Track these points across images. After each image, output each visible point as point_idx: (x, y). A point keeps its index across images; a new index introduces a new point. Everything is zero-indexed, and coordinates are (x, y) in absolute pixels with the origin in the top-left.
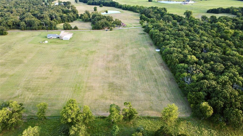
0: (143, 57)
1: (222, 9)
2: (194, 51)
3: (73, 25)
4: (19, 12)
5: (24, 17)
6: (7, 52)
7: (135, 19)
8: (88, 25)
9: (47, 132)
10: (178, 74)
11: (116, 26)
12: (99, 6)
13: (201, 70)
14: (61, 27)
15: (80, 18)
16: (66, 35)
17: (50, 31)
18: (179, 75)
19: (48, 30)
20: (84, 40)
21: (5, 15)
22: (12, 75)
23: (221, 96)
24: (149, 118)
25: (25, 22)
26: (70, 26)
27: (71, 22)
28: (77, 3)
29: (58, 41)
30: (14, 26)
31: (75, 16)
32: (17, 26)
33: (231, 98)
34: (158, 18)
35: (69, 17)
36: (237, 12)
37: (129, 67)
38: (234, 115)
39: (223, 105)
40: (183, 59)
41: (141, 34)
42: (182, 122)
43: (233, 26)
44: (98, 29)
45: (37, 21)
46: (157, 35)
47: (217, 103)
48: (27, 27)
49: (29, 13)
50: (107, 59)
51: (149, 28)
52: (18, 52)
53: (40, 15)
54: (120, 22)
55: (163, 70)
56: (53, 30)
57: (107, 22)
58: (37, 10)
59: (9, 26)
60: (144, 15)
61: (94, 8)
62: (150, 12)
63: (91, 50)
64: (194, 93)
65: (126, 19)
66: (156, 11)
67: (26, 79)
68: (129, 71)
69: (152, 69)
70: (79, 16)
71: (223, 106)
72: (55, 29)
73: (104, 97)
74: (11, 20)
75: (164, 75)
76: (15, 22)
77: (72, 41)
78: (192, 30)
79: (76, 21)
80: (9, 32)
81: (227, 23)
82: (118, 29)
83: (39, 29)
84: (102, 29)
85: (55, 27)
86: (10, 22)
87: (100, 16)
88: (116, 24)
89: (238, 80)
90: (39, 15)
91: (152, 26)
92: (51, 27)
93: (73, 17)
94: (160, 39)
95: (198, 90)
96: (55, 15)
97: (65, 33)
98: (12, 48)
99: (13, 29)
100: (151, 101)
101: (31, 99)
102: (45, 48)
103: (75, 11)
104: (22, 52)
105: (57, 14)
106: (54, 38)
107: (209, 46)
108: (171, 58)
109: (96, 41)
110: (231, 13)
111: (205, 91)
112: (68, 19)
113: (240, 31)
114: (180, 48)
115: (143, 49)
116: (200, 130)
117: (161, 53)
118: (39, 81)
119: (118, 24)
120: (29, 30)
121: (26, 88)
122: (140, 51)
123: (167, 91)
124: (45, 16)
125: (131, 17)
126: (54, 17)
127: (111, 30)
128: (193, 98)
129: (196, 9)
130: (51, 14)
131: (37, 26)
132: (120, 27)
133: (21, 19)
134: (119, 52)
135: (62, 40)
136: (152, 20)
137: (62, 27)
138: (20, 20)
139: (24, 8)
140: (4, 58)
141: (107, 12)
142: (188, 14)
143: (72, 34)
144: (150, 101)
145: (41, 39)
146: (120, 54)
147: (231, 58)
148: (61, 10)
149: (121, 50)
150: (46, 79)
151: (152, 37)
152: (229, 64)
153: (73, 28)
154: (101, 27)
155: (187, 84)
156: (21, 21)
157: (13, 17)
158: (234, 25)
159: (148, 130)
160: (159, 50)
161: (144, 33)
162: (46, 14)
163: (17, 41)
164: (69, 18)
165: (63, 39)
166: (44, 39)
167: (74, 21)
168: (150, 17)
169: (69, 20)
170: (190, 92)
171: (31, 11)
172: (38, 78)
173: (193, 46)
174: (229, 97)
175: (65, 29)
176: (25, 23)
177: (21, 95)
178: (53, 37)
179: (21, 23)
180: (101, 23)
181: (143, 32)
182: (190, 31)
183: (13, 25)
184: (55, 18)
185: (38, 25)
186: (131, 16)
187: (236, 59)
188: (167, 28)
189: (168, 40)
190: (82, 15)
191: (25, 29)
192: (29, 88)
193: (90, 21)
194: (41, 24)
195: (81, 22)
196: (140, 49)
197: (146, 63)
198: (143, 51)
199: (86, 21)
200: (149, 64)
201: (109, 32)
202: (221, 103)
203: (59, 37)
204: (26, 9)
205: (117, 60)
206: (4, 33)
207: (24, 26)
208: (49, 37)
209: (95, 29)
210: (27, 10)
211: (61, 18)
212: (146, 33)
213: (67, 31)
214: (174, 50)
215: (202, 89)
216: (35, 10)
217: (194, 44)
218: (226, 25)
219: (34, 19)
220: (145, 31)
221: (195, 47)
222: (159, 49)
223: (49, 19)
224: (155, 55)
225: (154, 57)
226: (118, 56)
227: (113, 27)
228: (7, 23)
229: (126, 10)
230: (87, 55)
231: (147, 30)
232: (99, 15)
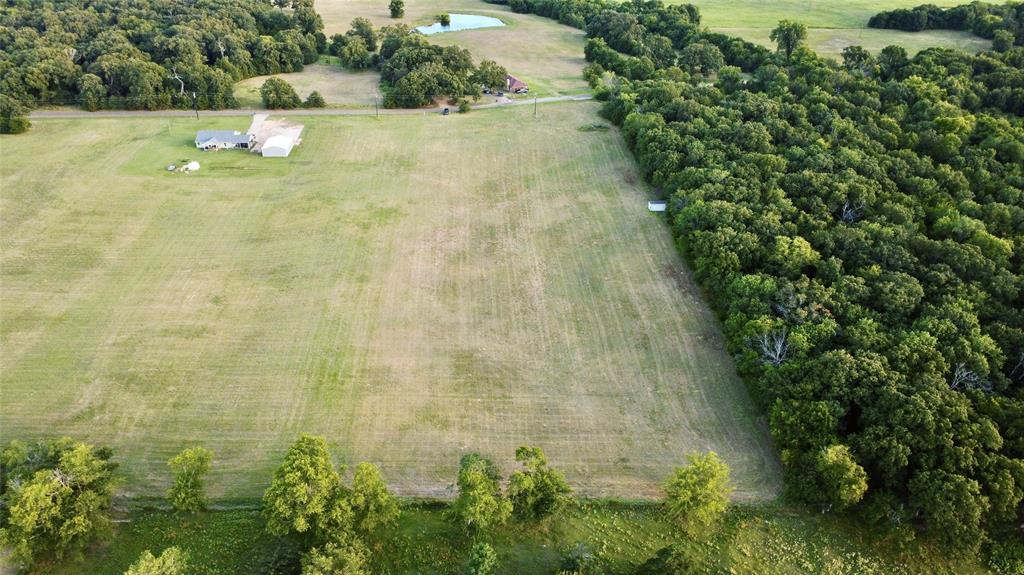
0: (595, 237)
1: (933, 13)
2: (805, 217)
3: (302, 83)
4: (71, 24)
5: (98, 54)
6: (33, 214)
7: (563, 59)
8: (367, 86)
9: (213, 567)
10: (734, 318)
11: (485, 92)
13: (827, 305)
14: (251, 97)
15: (333, 51)
16: (277, 135)
17: (206, 115)
18: (741, 324)
19: (199, 109)
20: (352, 159)
21: (13, 39)
22: (60, 320)
23: (903, 422)
24: (614, 506)
25: (101, 74)
26: (293, 92)
27: (295, 71)
29: (244, 161)
30: (54, 93)
31: (310, 42)
32: (66, 92)
33: (939, 431)
34: (659, 56)
35: (285, 48)
36: (997, 26)
37: (536, 283)
38: (950, 499)
39: (909, 457)
40: (758, 254)
41: (590, 129)
42: (744, 526)
43: (973, 95)
44: (408, 107)
45: (152, 73)
46: (653, 139)
47: (886, 450)
48: (109, 95)
49: (117, 34)
50: (446, 245)
51: (621, 102)
52: (77, 213)
53: (162, 44)
54: (503, 73)
55: (677, 295)
56: (217, 108)
57: (447, 75)
58: (147, 18)
59: (35, 92)
60: (602, 42)
61: (391, 6)
62: (627, 27)
63: (380, 205)
64: (796, 404)
65: (527, 59)
66: (654, 18)
67: (119, 335)
68: (537, 302)
69: (632, 290)
70: (329, 41)
71: (907, 463)
72: (227, 107)
73: (434, 417)
74: (43, 65)
75: (680, 320)
76: (58, 75)
77: (303, 164)
78: (801, 115)
79: (315, 66)
80: (36, 117)
81: (951, 84)
82: (495, 104)
83: (160, 105)
84: (423, 105)
85: (225, 99)
86: (37, 71)
87: (416, 45)
88: (486, 83)
89: (976, 348)
90: (156, 41)
91: (634, 95)
92: (211, 98)
93: (303, 47)
94: (666, 157)
95: (813, 391)
96: (227, 40)
97: (272, 123)
98: (53, 192)
99: (51, 103)
100: (625, 435)
101: (144, 426)
102: (187, 194)
103: (311, 22)
104: (94, 213)
105: (236, 38)
106: (224, 149)
107: (868, 192)
108: (711, 247)
109: (404, 163)
110: (971, 30)
111: (840, 398)
112: (281, 58)
113: (1003, 120)
114: (748, 199)
115: (597, 200)
116: (812, 559)
117: (668, 217)
118: (172, 347)
119: (494, 81)
120: (118, 108)
121: (120, 377)
122: (585, 207)
123: (691, 389)
124: (186, 46)
125: (550, 49)
126: (222, 49)
127: (463, 110)
128: (791, 425)
129: (823, 11)
130: (211, 36)
131: (152, 95)
132: (500, 95)
133: (81, 62)
134: (497, 215)
135: (257, 158)
136: (636, 63)
137: (258, 98)
138: (78, 67)
139: (91, 8)
140: (22, 241)
141: (445, 22)
142: (788, 36)
143: (300, 128)
144: (621, 432)
145: (171, 154)
146: (502, 223)
147: (955, 252)
148: (253, 14)
149: (506, 203)
150: (198, 334)
151: (633, 143)
152: (942, 276)
153: (304, 100)
154: (421, 96)
155: (768, 364)
156: (85, 70)
157: (48, 51)
158: (976, 92)
159: (610, 555)
160: (661, 207)
161: (600, 127)
162: (187, 35)
163: (71, 161)
164: (284, 56)
165: (261, 154)
166: (183, 153)
167: (308, 68)
168: (628, 49)
169: (284, 63)
170: (778, 400)
171: (122, 20)
172: (166, 332)
173: (800, 193)
174: (933, 427)
175: (269, 105)
176: (99, 78)
177: (102, 407)
178: (221, 145)
179: (83, 80)
180: (421, 81)
181: (598, 121)
182: (793, 120)
183: (49, 88)
184: (225, 53)
185: (157, 90)
186: (549, 45)
187: (971, 255)
188: (698, 107)
189: (700, 163)
190: (339, 40)
191: (102, 104)
192: (133, 378)
193: (374, 65)
194: (166, 83)
195: (335, 71)
196: (582, 198)
197: (607, 266)
198: (594, 209)
199: (357, 66)
200: (619, 271)
201: (454, 117)
202: (901, 452)
203: (245, 145)
204: (100, 10)
205: (489, 251)
206: (12, 124)
207: (98, 92)
208: (203, 145)
209: (397, 107)
210: (107, 15)
211: (253, 56)
212: (608, 124)
213: (280, 116)
214: (722, 211)
215: (827, 387)
216: (139, 16)
217: (808, 183)
218: (945, 90)
219: (137, 60)
220: (605, 114)
221: (809, 195)
222: (663, 199)
223: (199, 59)
224: (644, 227)
225: (641, 236)
226: (492, 232)
227: (469, 98)
228: (23, 78)
229: (527, 13)
230: (366, 227)
231: (613, 112)
232: (414, 41)
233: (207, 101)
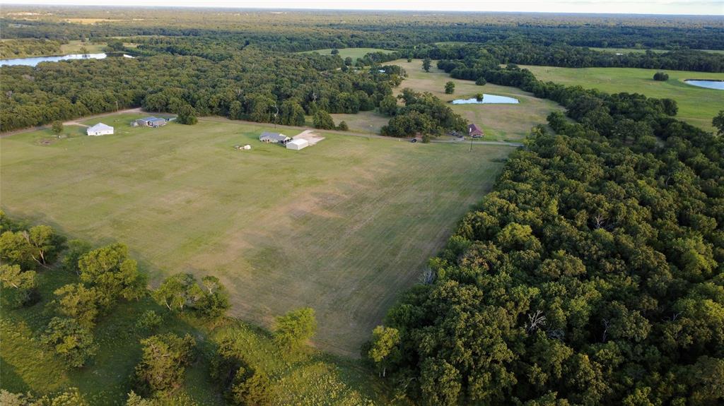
6: (158, 156)
7: (533, 124)
11: (453, 134)
12: (474, 83)
13: (486, 261)
20: (331, 155)
24: (260, 330)
25: (243, 101)
26: (331, 120)
27: (352, 113)
28: (428, 72)
29: (279, 149)
30: (219, 109)
32: (223, 110)
41: (497, 161)
45: (265, 103)
48: (242, 112)
52: (175, 159)
54: (466, 123)
56: (290, 125)
59: (211, 107)
61: (446, 87)
63: (318, 178)
65: (507, 121)
67: (134, 206)
72: (296, 125)
74: (219, 95)
76: (224, 100)
77: (303, 154)
80: (200, 119)
82: (452, 141)
83: (264, 120)
85: (296, 120)
92: (288, 119)
98: (176, 149)
99: (217, 114)
102: (231, 158)
104: (182, 160)
106: (271, 143)
109: (356, 161)
119: (460, 128)
120: (244, 120)
127: (426, 141)
132: (461, 137)
135: (283, 149)
140: (142, 165)
141: (479, 98)
143: (322, 138)
149: (391, 189)
150: (165, 213)
153: (337, 125)
154: (403, 131)
157: (227, 89)
163: (198, 138)
164: (348, 104)
165: (287, 147)
166: (249, 141)
169: (347, 108)
175: (317, 126)
176: (240, 104)
178: (271, 140)
179: (232, 104)
183: (218, 106)
184: (316, 99)
191: (239, 117)
194: (270, 109)
195: (376, 115)
198: (442, 200)
201: (418, 145)
203: (282, 142)
205: (350, 208)
206: (187, 120)
207: (237, 110)
208: (262, 139)
211: (330, 102)
226: (364, 200)
229: (544, 98)
230: (297, 186)
233: (286, 121)
